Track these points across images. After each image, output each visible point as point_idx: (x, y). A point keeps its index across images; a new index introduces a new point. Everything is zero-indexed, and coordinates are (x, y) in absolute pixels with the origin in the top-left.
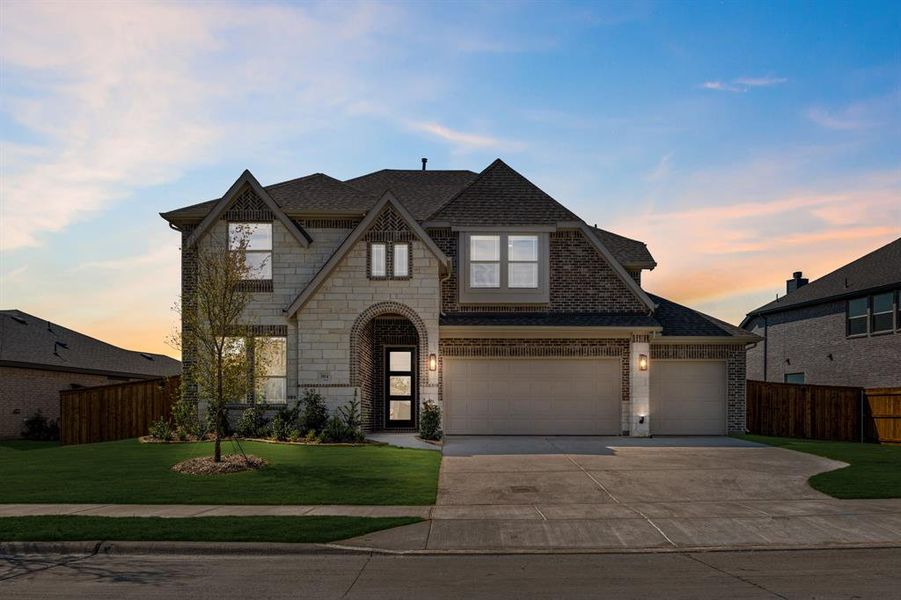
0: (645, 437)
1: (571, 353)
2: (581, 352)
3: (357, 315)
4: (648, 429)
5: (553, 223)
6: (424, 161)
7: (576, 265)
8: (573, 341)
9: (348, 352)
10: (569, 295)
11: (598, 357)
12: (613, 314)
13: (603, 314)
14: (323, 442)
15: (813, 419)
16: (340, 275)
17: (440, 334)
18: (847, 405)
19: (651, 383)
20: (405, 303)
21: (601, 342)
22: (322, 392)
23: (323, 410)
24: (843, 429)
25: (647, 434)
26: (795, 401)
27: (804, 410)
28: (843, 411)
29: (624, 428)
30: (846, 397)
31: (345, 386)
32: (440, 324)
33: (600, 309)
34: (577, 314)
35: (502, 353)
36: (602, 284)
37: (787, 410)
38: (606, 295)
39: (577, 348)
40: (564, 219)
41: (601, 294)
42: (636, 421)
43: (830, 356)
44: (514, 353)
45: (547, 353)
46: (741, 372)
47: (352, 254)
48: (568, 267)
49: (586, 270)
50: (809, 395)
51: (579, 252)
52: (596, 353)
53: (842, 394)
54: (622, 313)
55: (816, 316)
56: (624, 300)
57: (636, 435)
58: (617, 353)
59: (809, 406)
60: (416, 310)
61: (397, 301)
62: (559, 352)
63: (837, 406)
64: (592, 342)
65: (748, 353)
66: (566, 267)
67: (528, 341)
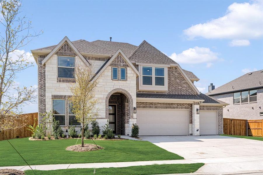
0: (198, 136)
1: (174, 108)
2: (177, 107)
3: (108, 93)
4: (199, 133)
5: (169, 64)
6: (111, 38)
7: (175, 78)
8: (174, 104)
9: (105, 106)
10: (173, 88)
11: (182, 109)
12: (187, 95)
13: (184, 95)
14: (106, 139)
15: (234, 129)
16: (101, 78)
17: (137, 100)
18: (243, 125)
19: (200, 118)
20: (125, 89)
21: (183, 104)
22: (97, 121)
23: (98, 127)
24: (242, 132)
25: (199, 135)
26: (229, 124)
27: (231, 127)
28: (242, 127)
29: (190, 133)
30: (243, 123)
31: (104, 118)
32: (137, 97)
33: (183, 93)
34: (176, 95)
35: (152, 107)
36: (183, 85)
37: (227, 127)
38: (185, 89)
39: (176, 106)
40: (172, 63)
41: (183, 89)
42: (196, 130)
43: (228, 110)
44: (156, 107)
45: (166, 108)
46: (222, 115)
47: (106, 71)
48: (173, 79)
49: (178, 80)
50: (233, 122)
51: (176, 74)
52: (182, 108)
53: (242, 122)
54: (189, 95)
55: (223, 97)
56: (190, 91)
57: (196, 135)
58: (188, 108)
59: (233, 125)
60: (129, 92)
61: (122, 88)
62: (170, 107)
63: (240, 125)
64: (180, 104)
65: (223, 108)
66: (172, 79)
67: (160, 104)
